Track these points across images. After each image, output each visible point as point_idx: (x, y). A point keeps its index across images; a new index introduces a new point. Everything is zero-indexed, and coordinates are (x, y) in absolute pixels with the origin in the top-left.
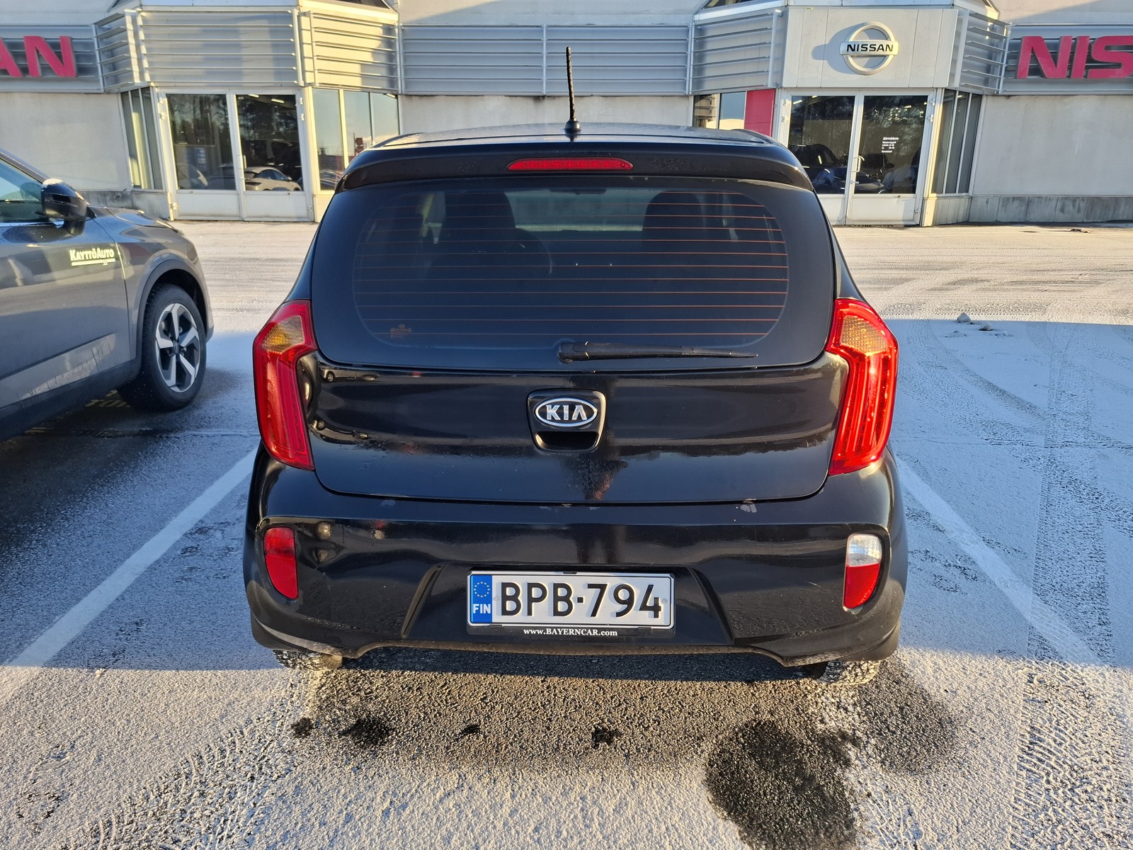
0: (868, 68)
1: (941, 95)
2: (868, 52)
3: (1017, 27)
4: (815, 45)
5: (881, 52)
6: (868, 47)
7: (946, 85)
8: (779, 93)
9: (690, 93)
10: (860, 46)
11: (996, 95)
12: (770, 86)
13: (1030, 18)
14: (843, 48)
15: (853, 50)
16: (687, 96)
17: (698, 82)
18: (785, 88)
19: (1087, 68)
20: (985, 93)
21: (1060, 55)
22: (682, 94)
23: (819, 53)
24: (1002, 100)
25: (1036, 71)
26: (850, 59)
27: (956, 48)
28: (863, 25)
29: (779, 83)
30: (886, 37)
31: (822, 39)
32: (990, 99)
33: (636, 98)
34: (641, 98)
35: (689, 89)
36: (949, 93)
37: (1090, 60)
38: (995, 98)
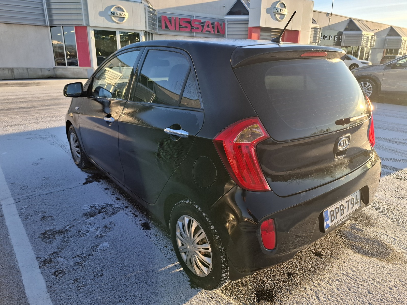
0: (119, 21)
1: (143, 33)
2: (118, 16)
3: (159, 12)
4: (99, 11)
5: (122, 16)
6: (118, 14)
7: (145, 29)
8: (88, 28)
9: (49, 25)
10: (115, 13)
11: (156, 34)
12: (85, 25)
13: (161, 10)
14: (110, 13)
15: (113, 14)
16: (47, 26)
17: (51, 21)
18: (91, 26)
19: (180, 27)
20: (154, 33)
21: (172, 22)
22: (44, 25)
23: (101, 14)
24: (158, 35)
25: (166, 27)
26: (113, 18)
27: (145, 17)
28: (115, 5)
29: (88, 24)
30: (123, 11)
31: (102, 9)
32: (155, 35)
33: (22, 25)
34: (24, 25)
35: (48, 23)
36: (145, 32)
37: (180, 25)
38: (156, 35)
